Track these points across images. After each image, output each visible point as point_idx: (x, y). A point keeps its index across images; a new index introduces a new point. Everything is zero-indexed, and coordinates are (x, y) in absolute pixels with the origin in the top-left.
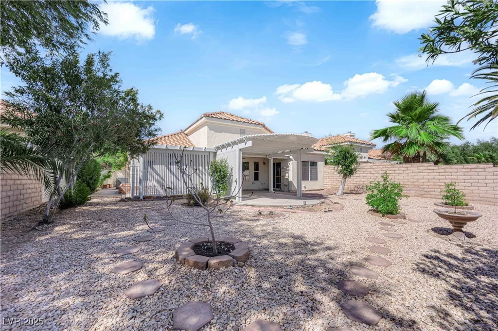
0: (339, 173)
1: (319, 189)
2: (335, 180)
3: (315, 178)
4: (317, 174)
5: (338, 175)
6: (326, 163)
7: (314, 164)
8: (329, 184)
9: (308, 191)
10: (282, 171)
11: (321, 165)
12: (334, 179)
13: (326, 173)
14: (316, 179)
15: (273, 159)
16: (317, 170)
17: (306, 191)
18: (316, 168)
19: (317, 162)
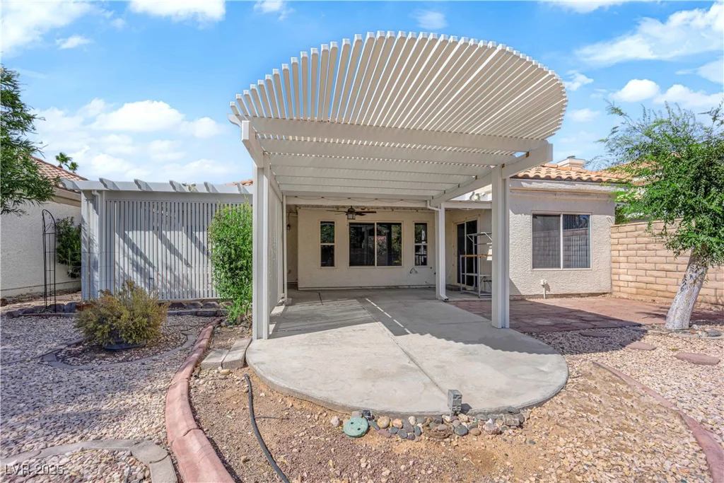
0: (671, 245)
1: (594, 291)
2: (652, 266)
3: (580, 259)
4: (587, 251)
5: (671, 252)
6: (620, 219)
7: (576, 222)
8: (630, 278)
9: (556, 296)
10: (479, 242)
11: (601, 225)
12: (647, 266)
13: (620, 247)
14: (585, 264)
15: (447, 210)
16: (587, 240)
17: (547, 297)
18: (586, 234)
19: (586, 218)
